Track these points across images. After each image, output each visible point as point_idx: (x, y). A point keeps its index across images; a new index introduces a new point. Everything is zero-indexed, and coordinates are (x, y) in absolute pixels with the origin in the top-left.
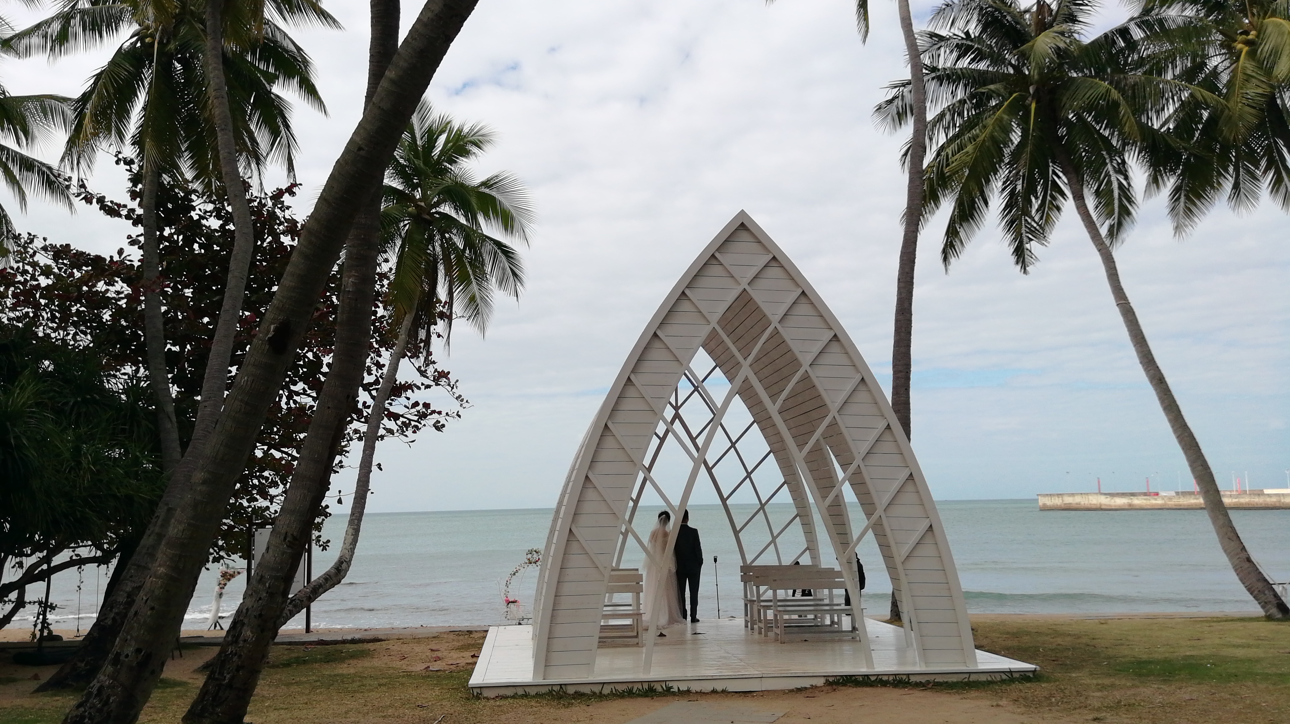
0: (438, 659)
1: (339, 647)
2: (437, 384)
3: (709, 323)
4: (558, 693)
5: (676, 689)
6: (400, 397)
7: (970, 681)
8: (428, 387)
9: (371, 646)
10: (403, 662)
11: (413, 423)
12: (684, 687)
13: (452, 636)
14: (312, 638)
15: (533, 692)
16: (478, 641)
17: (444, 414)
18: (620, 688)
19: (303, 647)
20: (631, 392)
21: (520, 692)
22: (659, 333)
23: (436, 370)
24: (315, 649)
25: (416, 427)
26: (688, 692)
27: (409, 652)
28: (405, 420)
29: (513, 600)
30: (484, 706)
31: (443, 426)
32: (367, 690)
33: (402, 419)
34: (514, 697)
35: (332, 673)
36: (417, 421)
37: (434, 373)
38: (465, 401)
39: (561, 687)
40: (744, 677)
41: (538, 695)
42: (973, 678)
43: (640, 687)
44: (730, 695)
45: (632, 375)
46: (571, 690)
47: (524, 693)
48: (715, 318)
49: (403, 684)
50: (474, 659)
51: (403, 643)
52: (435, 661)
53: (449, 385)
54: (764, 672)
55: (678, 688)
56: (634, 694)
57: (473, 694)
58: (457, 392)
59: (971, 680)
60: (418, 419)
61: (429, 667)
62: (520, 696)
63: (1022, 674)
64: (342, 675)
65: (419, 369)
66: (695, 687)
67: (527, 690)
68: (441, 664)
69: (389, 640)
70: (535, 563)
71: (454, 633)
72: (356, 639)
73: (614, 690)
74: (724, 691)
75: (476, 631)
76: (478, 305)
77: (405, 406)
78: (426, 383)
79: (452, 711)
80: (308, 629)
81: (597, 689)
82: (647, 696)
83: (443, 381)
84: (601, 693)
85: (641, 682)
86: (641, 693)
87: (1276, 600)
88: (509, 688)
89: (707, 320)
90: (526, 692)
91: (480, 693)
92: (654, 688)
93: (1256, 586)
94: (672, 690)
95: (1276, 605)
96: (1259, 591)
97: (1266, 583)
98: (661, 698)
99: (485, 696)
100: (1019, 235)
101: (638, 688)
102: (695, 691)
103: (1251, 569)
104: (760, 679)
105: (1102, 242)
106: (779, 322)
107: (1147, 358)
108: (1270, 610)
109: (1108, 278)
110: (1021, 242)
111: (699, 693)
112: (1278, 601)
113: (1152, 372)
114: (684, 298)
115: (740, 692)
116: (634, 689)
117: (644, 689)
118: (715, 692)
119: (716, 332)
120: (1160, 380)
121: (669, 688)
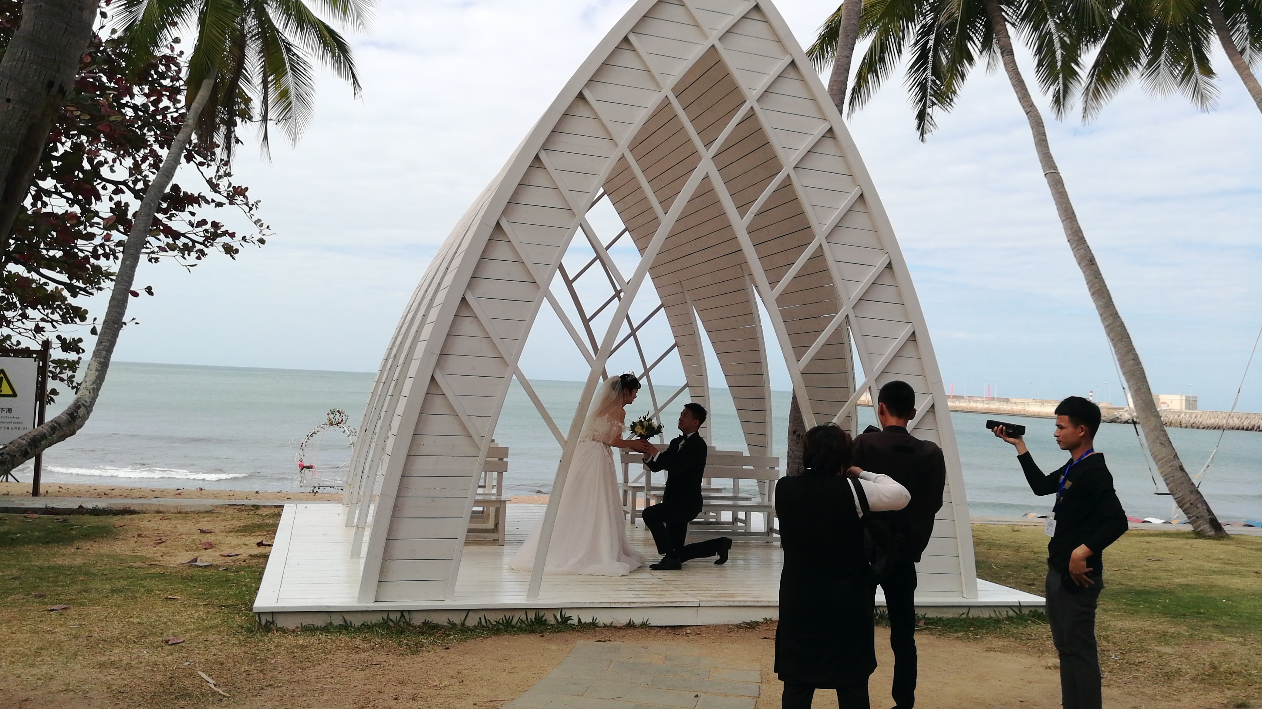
0: (209, 546)
1: (72, 519)
2: (231, 203)
3: (659, 88)
4: (397, 624)
5: (575, 621)
6: (184, 211)
7: (969, 619)
8: (219, 205)
9: (116, 521)
10: (158, 548)
11: (198, 247)
12: (587, 618)
13: (231, 511)
14: (38, 503)
15: (357, 621)
16: (267, 521)
17: (238, 237)
18: (493, 618)
19: (20, 517)
20: (539, 178)
21: (337, 621)
22: (587, 94)
23: (230, 185)
24: (38, 521)
25: (201, 251)
26: (593, 625)
27: (169, 533)
28: (187, 241)
29: (308, 465)
30: (276, 646)
31: (237, 251)
32: (91, 600)
33: (183, 240)
35: (46, 564)
36: (203, 244)
37: (228, 187)
38: (265, 226)
39: (403, 616)
40: (674, 605)
41: (367, 628)
42: (973, 614)
43: (523, 617)
44: (653, 632)
45: (543, 151)
46: (417, 620)
47: (343, 624)
48: (669, 83)
49: (149, 591)
50: (262, 550)
51: (163, 519)
52: (206, 549)
53: (247, 204)
54: (702, 599)
55: (579, 620)
56: (513, 627)
57: (260, 623)
58: (257, 214)
59: (970, 616)
60: (204, 241)
61: (195, 560)
62: (336, 627)
63: (1033, 610)
64: (58, 569)
65: (210, 182)
66: (604, 618)
67: (348, 618)
68: (213, 554)
69: (145, 513)
70: (337, 424)
71: (234, 507)
72: (99, 509)
73: (483, 621)
74: (644, 625)
75: (264, 506)
76: (290, 103)
77: (190, 222)
78: (217, 200)
79: (222, 657)
80: (36, 492)
81: (457, 619)
82: (533, 632)
83: (239, 199)
84: (463, 624)
85: (526, 609)
86: (524, 626)
87: (1209, 515)
88: (319, 615)
89: (658, 85)
90: (346, 622)
91: (271, 621)
92: (544, 619)
93: (1188, 499)
94: (569, 622)
95: (1208, 521)
96: (1192, 504)
97: (1199, 496)
98: (555, 634)
99: (279, 626)
100: (924, 96)
101: (519, 618)
102: (602, 625)
103: (1183, 478)
104: (696, 609)
105: (1031, 104)
106: (757, 101)
107: (1078, 235)
108: (1199, 526)
109: (1036, 144)
110: (924, 105)
111: (608, 627)
112: (1211, 516)
113: (1082, 252)
114: (625, 46)
115: (666, 627)
116: (514, 620)
117: (529, 620)
118: (631, 626)
119: (666, 103)
120: (1091, 261)
121: (565, 620)
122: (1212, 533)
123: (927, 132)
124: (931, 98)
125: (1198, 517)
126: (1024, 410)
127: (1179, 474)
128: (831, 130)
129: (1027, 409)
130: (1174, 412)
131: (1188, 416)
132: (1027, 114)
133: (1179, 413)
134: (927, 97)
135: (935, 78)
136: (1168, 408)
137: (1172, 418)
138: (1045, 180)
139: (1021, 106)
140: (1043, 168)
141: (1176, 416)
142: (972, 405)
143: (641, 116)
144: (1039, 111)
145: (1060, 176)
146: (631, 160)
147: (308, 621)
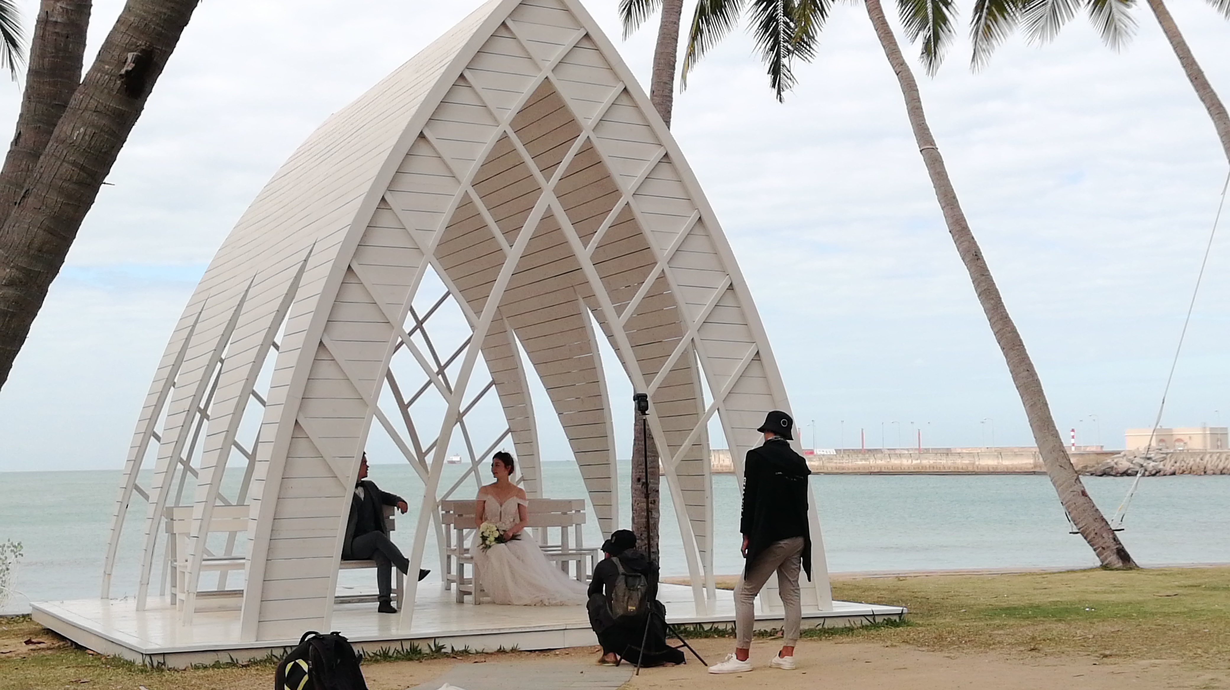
3: (497, 123)
5: (448, 650)
7: (825, 628)
12: (459, 646)
15: (243, 658)
20: (386, 218)
21: (224, 658)
26: (466, 653)
34: (217, 665)
39: (285, 651)
40: (541, 629)
41: (253, 663)
42: (829, 624)
43: (399, 647)
44: (523, 655)
45: (388, 192)
47: (230, 661)
48: (507, 115)
54: (567, 623)
55: (453, 647)
56: (390, 657)
57: (152, 665)
62: (223, 665)
63: (886, 618)
66: (475, 645)
67: (234, 655)
74: (513, 650)
82: (411, 659)
85: (401, 640)
86: (399, 655)
87: (1115, 545)
88: (208, 654)
89: (495, 120)
90: (232, 659)
91: (162, 662)
92: (418, 649)
93: (1093, 528)
94: (443, 650)
95: (1115, 551)
96: (1096, 534)
97: (1104, 523)
98: (432, 661)
99: (170, 667)
100: (776, 42)
101: (395, 649)
102: (474, 652)
103: (1087, 505)
104: (562, 632)
105: (902, 62)
106: (593, 130)
107: (960, 225)
108: (1106, 558)
109: (909, 113)
110: (778, 55)
111: (480, 653)
112: (1118, 546)
113: (966, 244)
114: (462, 83)
115: (535, 651)
116: (390, 651)
117: (405, 651)
118: (503, 651)
119: (505, 137)
120: (976, 255)
121: (439, 649)
122: (1120, 564)
123: (785, 88)
124: (785, 44)
125: (1103, 548)
126: (974, 464)
127: (1082, 500)
128: (666, 155)
129: (977, 463)
130: (1193, 454)
131: (1216, 458)
132: (897, 74)
133: (1202, 454)
134: (780, 43)
135: (788, 21)
136: (1186, 448)
137: (1191, 463)
138: (921, 157)
139: (889, 64)
140: (918, 143)
141: (1198, 460)
142: (895, 462)
143: (481, 153)
144: (912, 71)
145: (938, 153)
146: (474, 196)
147: (197, 660)
